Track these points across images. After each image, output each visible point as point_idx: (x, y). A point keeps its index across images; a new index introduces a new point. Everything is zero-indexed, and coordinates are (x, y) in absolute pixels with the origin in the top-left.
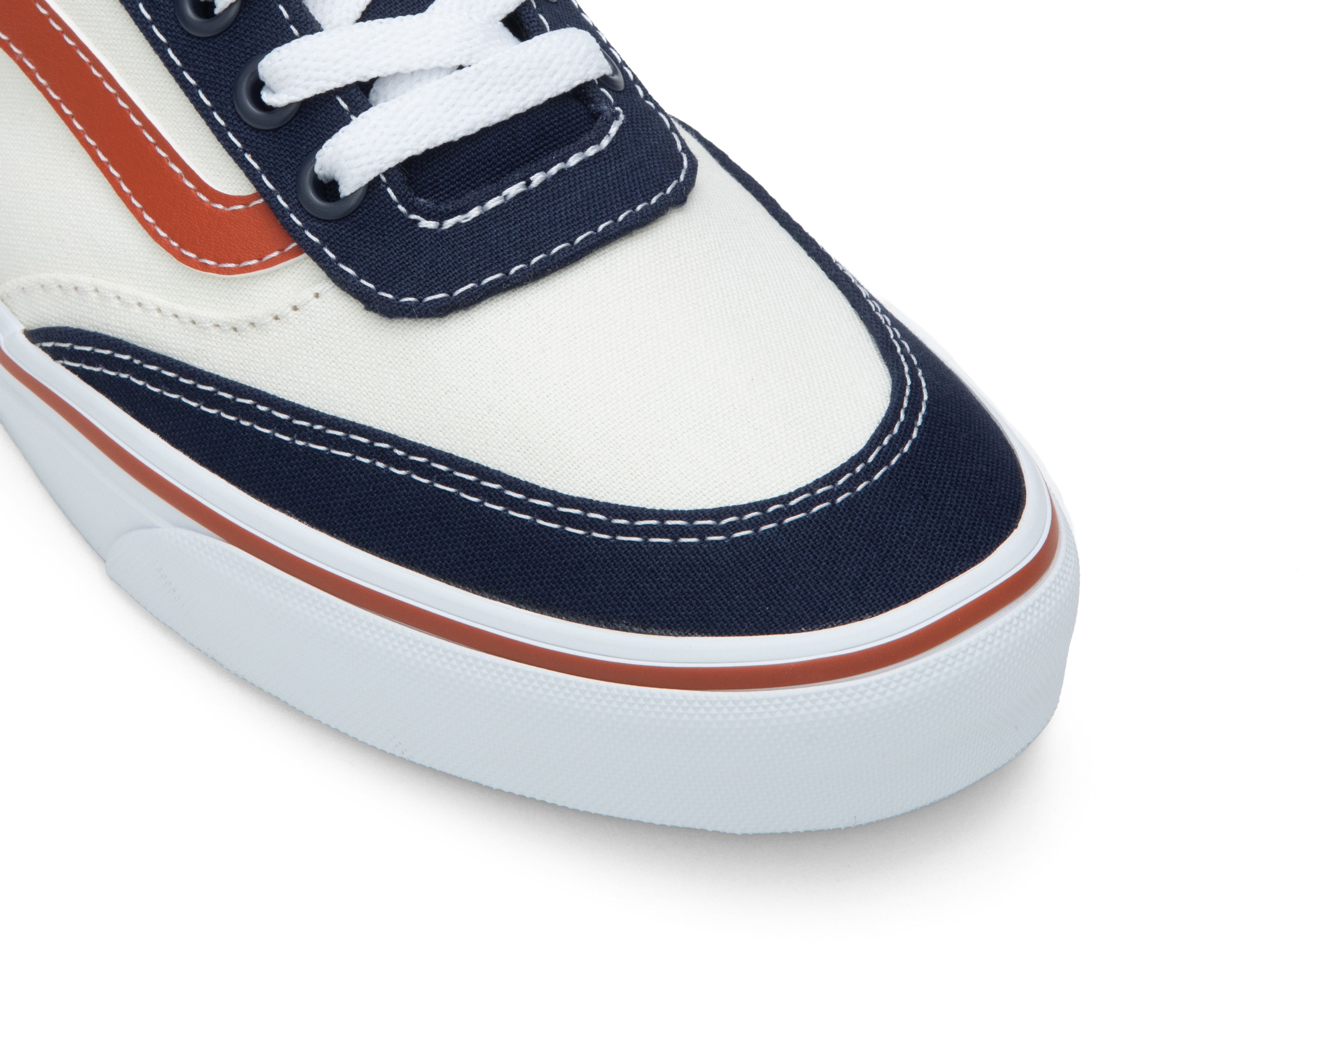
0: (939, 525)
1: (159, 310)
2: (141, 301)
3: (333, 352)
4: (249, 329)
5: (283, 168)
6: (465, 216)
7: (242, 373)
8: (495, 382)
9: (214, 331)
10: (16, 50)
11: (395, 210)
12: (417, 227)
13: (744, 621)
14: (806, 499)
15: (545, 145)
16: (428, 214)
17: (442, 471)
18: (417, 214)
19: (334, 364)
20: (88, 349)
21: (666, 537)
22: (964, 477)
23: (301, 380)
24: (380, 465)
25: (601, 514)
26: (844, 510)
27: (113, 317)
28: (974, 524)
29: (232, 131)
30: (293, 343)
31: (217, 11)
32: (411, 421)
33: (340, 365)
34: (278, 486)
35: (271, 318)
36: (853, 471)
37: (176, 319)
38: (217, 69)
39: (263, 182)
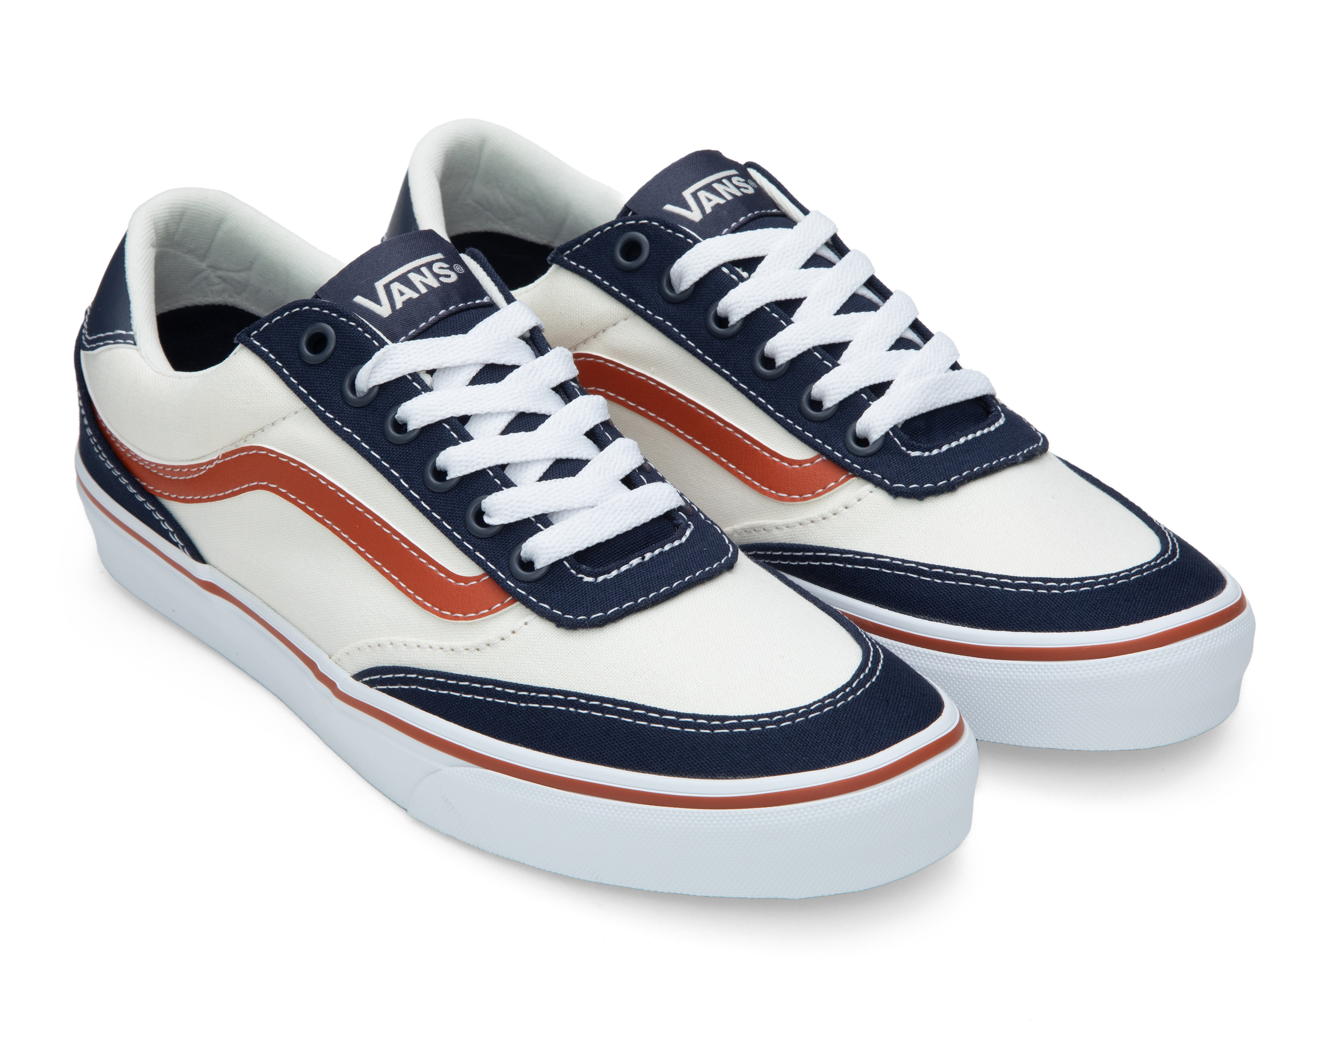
0: (897, 715)
1: (431, 647)
2: (419, 644)
3: (538, 653)
4: (486, 648)
5: (500, 557)
6: (610, 575)
7: (485, 673)
8: (636, 660)
9: (465, 652)
10: (328, 522)
11: (569, 573)
12: (582, 581)
13: (792, 766)
14: (819, 706)
15: (651, 541)
16: (588, 574)
17: (610, 708)
18: (582, 574)
19: (539, 660)
20: (391, 676)
21: (743, 728)
22: (908, 693)
23: (520, 671)
24: (572, 709)
25: (705, 720)
26: (842, 710)
27: (403, 656)
28: (917, 714)
29: (466, 541)
30: (514, 652)
31: (448, 478)
32: (588, 685)
33: (543, 659)
34: (512, 731)
35: (499, 639)
36: (845, 691)
37: (442, 650)
38: (453, 508)
39: (488, 565)
